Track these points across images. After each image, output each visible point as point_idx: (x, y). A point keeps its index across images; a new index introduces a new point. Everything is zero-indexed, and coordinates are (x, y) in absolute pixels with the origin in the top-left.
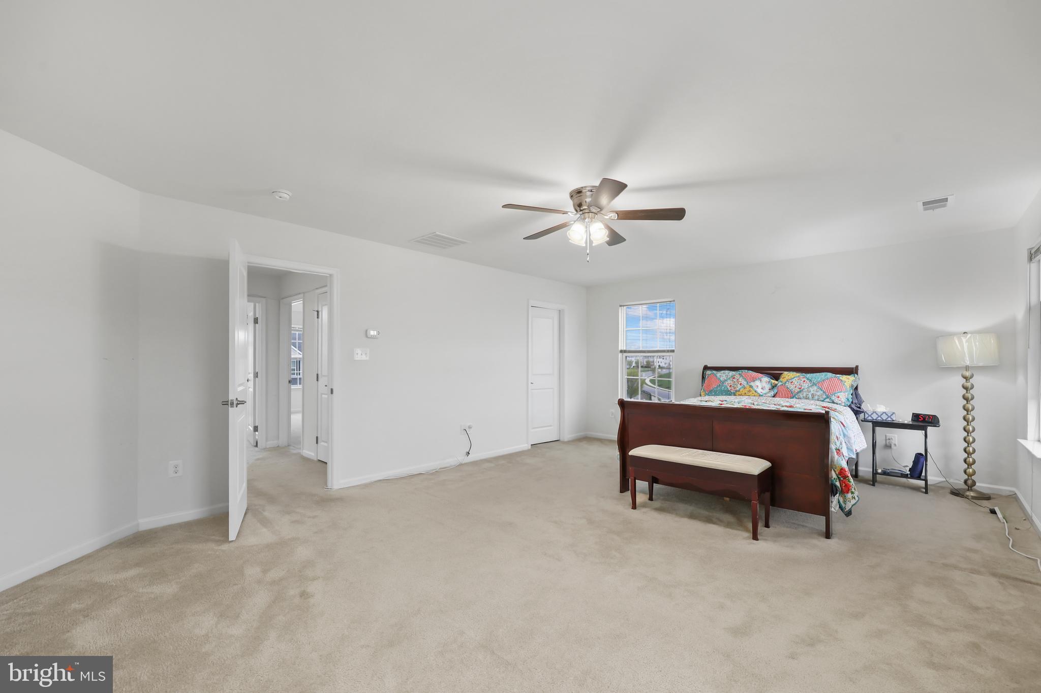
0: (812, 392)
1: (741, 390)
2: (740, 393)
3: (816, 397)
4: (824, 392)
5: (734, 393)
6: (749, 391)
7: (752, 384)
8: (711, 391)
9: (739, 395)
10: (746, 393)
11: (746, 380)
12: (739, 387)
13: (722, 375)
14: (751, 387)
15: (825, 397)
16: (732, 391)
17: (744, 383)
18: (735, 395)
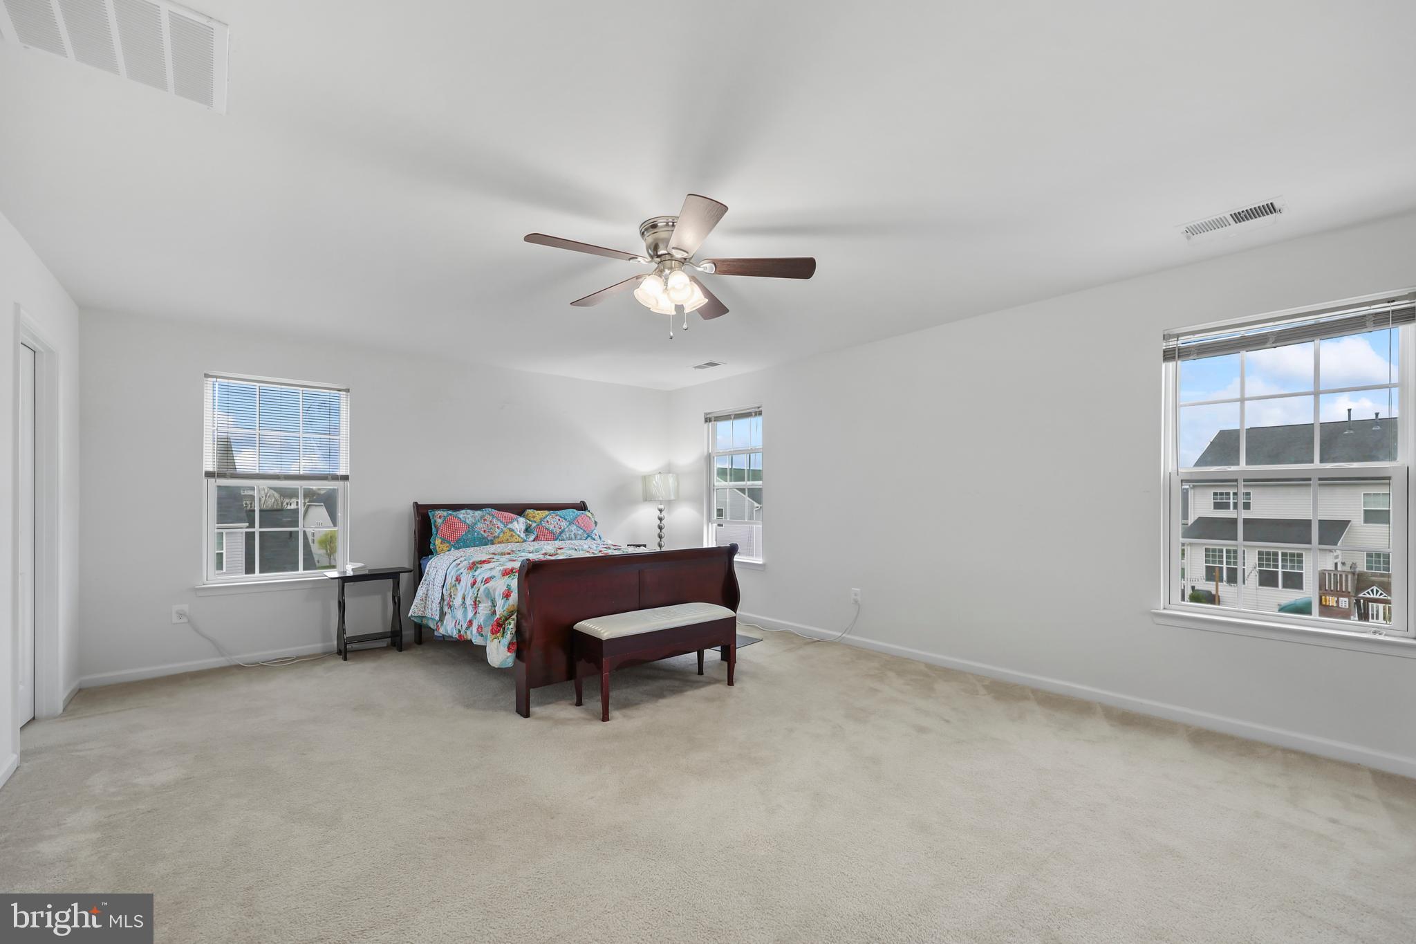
0: (574, 532)
1: (501, 536)
2: (499, 540)
3: (579, 537)
4: (584, 531)
5: (492, 540)
6: (512, 536)
7: (510, 526)
8: (458, 541)
9: (499, 543)
10: (508, 540)
11: (502, 522)
12: (498, 531)
13: (467, 516)
14: (511, 530)
15: (586, 536)
16: (489, 538)
17: (502, 526)
18: (493, 544)
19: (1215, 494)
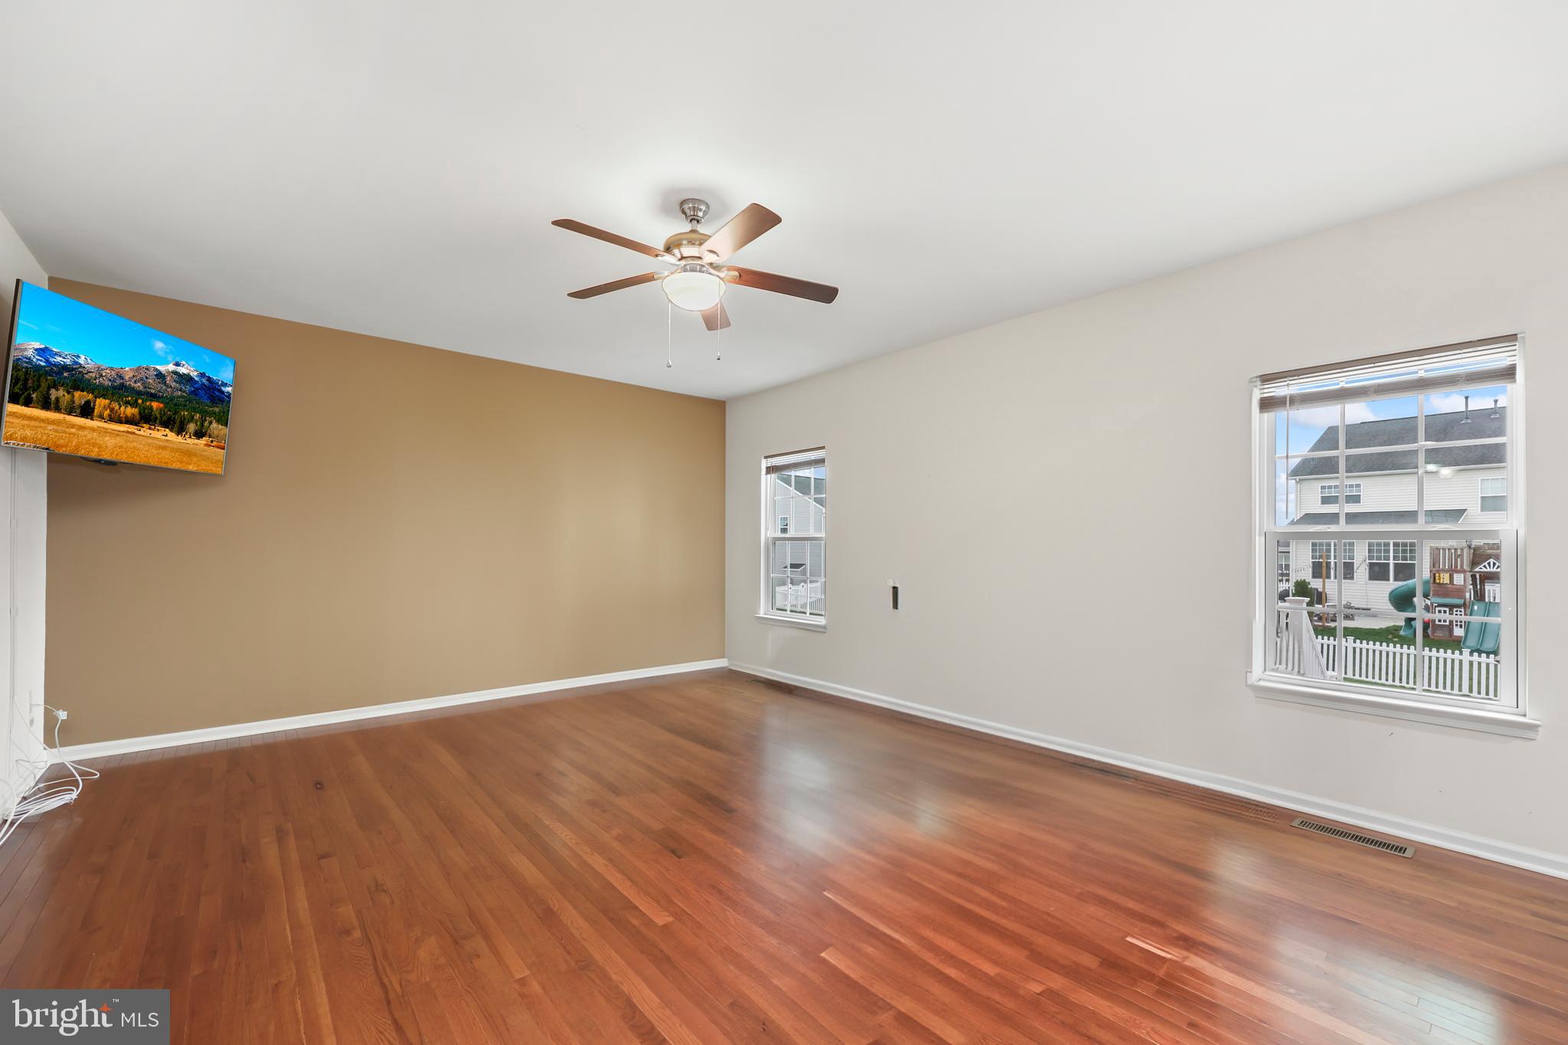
19: (1323, 488)
